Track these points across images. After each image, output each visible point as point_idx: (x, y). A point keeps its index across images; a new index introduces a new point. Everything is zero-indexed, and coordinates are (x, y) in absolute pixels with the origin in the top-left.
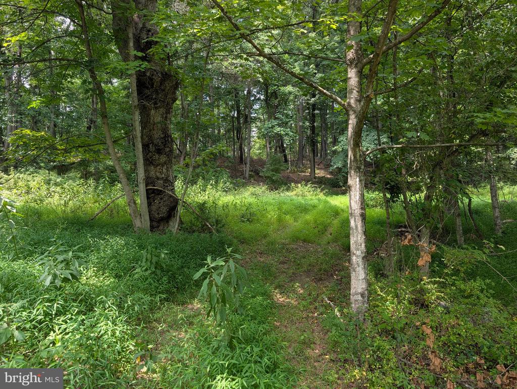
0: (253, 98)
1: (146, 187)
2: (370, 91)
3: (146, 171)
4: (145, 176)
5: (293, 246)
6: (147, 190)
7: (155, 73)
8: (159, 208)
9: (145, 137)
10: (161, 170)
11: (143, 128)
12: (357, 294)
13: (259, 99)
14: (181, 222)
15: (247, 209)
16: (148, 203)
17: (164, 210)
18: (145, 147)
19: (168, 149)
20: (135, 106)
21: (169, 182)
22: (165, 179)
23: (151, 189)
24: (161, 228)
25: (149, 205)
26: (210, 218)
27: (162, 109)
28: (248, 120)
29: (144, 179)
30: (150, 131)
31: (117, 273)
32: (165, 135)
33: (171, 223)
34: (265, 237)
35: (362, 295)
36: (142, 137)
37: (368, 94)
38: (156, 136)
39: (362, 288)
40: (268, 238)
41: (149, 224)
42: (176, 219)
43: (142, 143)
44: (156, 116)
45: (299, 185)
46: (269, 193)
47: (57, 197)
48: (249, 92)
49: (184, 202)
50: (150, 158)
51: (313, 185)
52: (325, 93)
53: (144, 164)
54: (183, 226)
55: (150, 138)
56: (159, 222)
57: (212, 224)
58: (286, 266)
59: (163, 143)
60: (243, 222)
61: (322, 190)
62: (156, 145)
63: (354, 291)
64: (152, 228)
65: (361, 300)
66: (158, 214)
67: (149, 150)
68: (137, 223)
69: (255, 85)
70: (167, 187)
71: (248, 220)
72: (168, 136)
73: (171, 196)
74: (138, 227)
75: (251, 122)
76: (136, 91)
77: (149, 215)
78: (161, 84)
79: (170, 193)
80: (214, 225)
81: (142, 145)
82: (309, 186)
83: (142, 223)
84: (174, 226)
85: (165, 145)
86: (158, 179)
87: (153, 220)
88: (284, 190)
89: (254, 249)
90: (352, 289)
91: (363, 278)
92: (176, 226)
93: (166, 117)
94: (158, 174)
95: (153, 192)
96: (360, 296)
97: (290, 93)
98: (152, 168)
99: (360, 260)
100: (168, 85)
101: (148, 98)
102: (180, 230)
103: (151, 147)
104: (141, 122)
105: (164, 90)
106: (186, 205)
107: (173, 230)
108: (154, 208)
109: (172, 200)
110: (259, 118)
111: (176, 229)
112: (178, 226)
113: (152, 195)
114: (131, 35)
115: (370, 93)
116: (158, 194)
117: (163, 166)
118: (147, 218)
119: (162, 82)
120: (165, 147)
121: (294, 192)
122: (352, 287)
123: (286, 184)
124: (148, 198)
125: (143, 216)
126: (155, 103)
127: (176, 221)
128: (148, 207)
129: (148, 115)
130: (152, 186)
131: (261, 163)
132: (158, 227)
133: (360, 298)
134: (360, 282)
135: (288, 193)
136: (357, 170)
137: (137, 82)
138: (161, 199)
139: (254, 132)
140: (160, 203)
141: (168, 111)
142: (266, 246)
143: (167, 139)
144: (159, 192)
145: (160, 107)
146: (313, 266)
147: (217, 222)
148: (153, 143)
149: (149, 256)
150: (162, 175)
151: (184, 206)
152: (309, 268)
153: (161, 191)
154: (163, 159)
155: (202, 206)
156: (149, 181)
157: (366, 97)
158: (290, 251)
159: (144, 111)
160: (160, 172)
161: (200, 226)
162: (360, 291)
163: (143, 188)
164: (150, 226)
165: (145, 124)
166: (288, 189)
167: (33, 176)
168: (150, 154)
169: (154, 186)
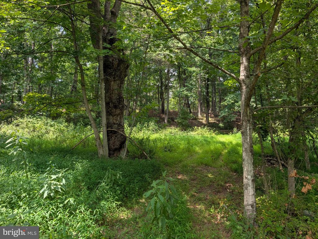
0: (171, 74)
1: (107, 129)
2: (258, 71)
3: (107, 119)
4: (107, 122)
5: (199, 168)
6: (107, 131)
7: (115, 59)
8: (115, 142)
9: (107, 98)
10: (116, 119)
11: (106, 93)
12: (249, 205)
13: (174, 75)
14: (128, 152)
15: (168, 143)
16: (108, 139)
17: (118, 144)
18: (107, 104)
19: (121, 106)
20: (102, 80)
21: (121, 126)
22: (119, 124)
23: (110, 130)
24: (115, 155)
25: (108, 140)
26: (146, 149)
27: (118, 81)
28: (167, 88)
29: (106, 124)
30: (111, 94)
31: (89, 187)
32: (120, 97)
33: (122, 152)
34: (180, 161)
35: (252, 206)
36: (105, 98)
37: (257, 73)
38: (114, 98)
39: (252, 201)
40: (182, 163)
41: (108, 152)
42: (125, 150)
43: (105, 101)
44: (114, 85)
45: (200, 128)
46: (180, 132)
47: (51, 133)
48: (168, 71)
49: (130, 139)
50: (110, 111)
51: (208, 128)
52: (226, 72)
53: (106, 115)
54: (129, 154)
55: (110, 98)
56: (114, 151)
57: (147, 153)
58: (195, 182)
59: (118, 102)
60: (166, 151)
61: (214, 131)
62: (114, 103)
63: (246, 203)
64: (110, 154)
65: (251, 209)
66: (114, 146)
67: (109, 106)
68: (101, 152)
69: (172, 67)
70: (120, 129)
71: (169, 150)
72: (121, 98)
73: (122, 135)
74: (101, 154)
75: (169, 89)
76: (103, 70)
77: (108, 146)
78: (118, 66)
79: (122, 133)
80: (148, 154)
81: (105, 103)
82: (206, 128)
83: (104, 151)
84: (123, 154)
85: (119, 103)
86: (114, 124)
87: (111, 150)
88: (190, 130)
89: (174, 170)
90: (245, 202)
91: (253, 194)
92: (125, 154)
93: (121, 86)
94: (114, 121)
95: (111, 132)
96: (250, 206)
97: (194, 71)
98: (111, 117)
99: (250, 182)
100: (122, 67)
101: (110, 75)
102: (127, 157)
103: (111, 104)
104: (105, 89)
105: (120, 70)
106: (132, 141)
107: (123, 156)
108: (111, 142)
109: (122, 137)
110: (174, 86)
111: (124, 156)
112: (126, 154)
113: (110, 134)
114: (101, 37)
115: (258, 73)
116: (114, 134)
117: (118, 116)
118: (107, 148)
119: (119, 65)
120: (119, 104)
121: (196, 132)
122: (245, 200)
123: (191, 127)
124: (108, 136)
125: (105, 147)
126: (114, 78)
127: (125, 151)
128: (108, 141)
129: (110, 85)
130: (110, 128)
131: (175, 113)
132: (113, 154)
133: (250, 208)
134: (251, 197)
135: (192, 133)
136: (248, 122)
137: (103, 65)
138: (116, 136)
139: (171, 95)
140: (115, 139)
141: (122, 82)
142: (182, 168)
143: (120, 99)
144: (115, 132)
145: (117, 80)
146: (214, 182)
147: (150, 151)
148: (112, 102)
149: (110, 175)
150: (117, 121)
151: (130, 141)
152: (211, 184)
153: (116, 131)
154: (118, 111)
155: (141, 142)
156: (108, 125)
157: (255, 75)
158: (197, 172)
159: (107, 82)
160: (116, 120)
161: (139, 154)
162: (250, 203)
163: (105, 130)
164: (109, 154)
165: (107, 89)
166: (193, 130)
167: (38, 121)
168: (110, 108)
169: (112, 128)
